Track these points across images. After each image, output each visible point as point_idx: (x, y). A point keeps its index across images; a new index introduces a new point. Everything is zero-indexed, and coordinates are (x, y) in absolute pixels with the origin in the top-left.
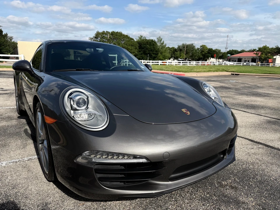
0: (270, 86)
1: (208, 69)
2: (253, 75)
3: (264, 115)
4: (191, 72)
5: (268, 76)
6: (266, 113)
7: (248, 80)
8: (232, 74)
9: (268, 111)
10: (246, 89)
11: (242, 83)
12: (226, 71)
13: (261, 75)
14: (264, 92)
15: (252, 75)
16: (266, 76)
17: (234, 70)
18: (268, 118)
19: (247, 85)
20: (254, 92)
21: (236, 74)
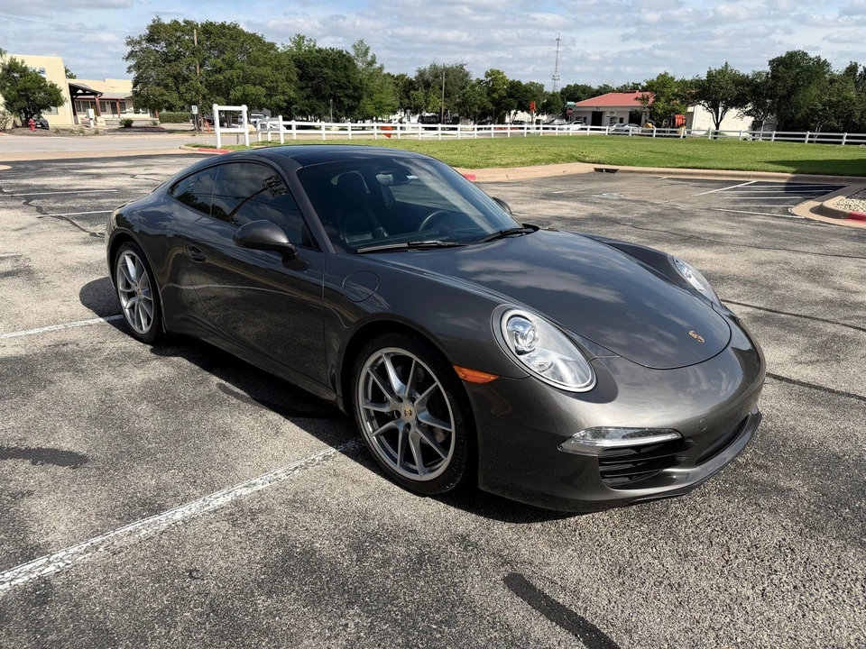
0: (709, 209)
1: (531, 157)
2: (655, 173)
3: (736, 301)
4: (488, 166)
5: (692, 174)
6: (739, 296)
7: (647, 188)
8: (596, 170)
9: (739, 289)
10: (658, 223)
11: (637, 201)
12: (580, 161)
13: (675, 173)
14: (702, 228)
15: (651, 173)
16: (688, 174)
17: (599, 157)
18: (749, 310)
19: (654, 209)
20: (681, 230)
21: (607, 171)
